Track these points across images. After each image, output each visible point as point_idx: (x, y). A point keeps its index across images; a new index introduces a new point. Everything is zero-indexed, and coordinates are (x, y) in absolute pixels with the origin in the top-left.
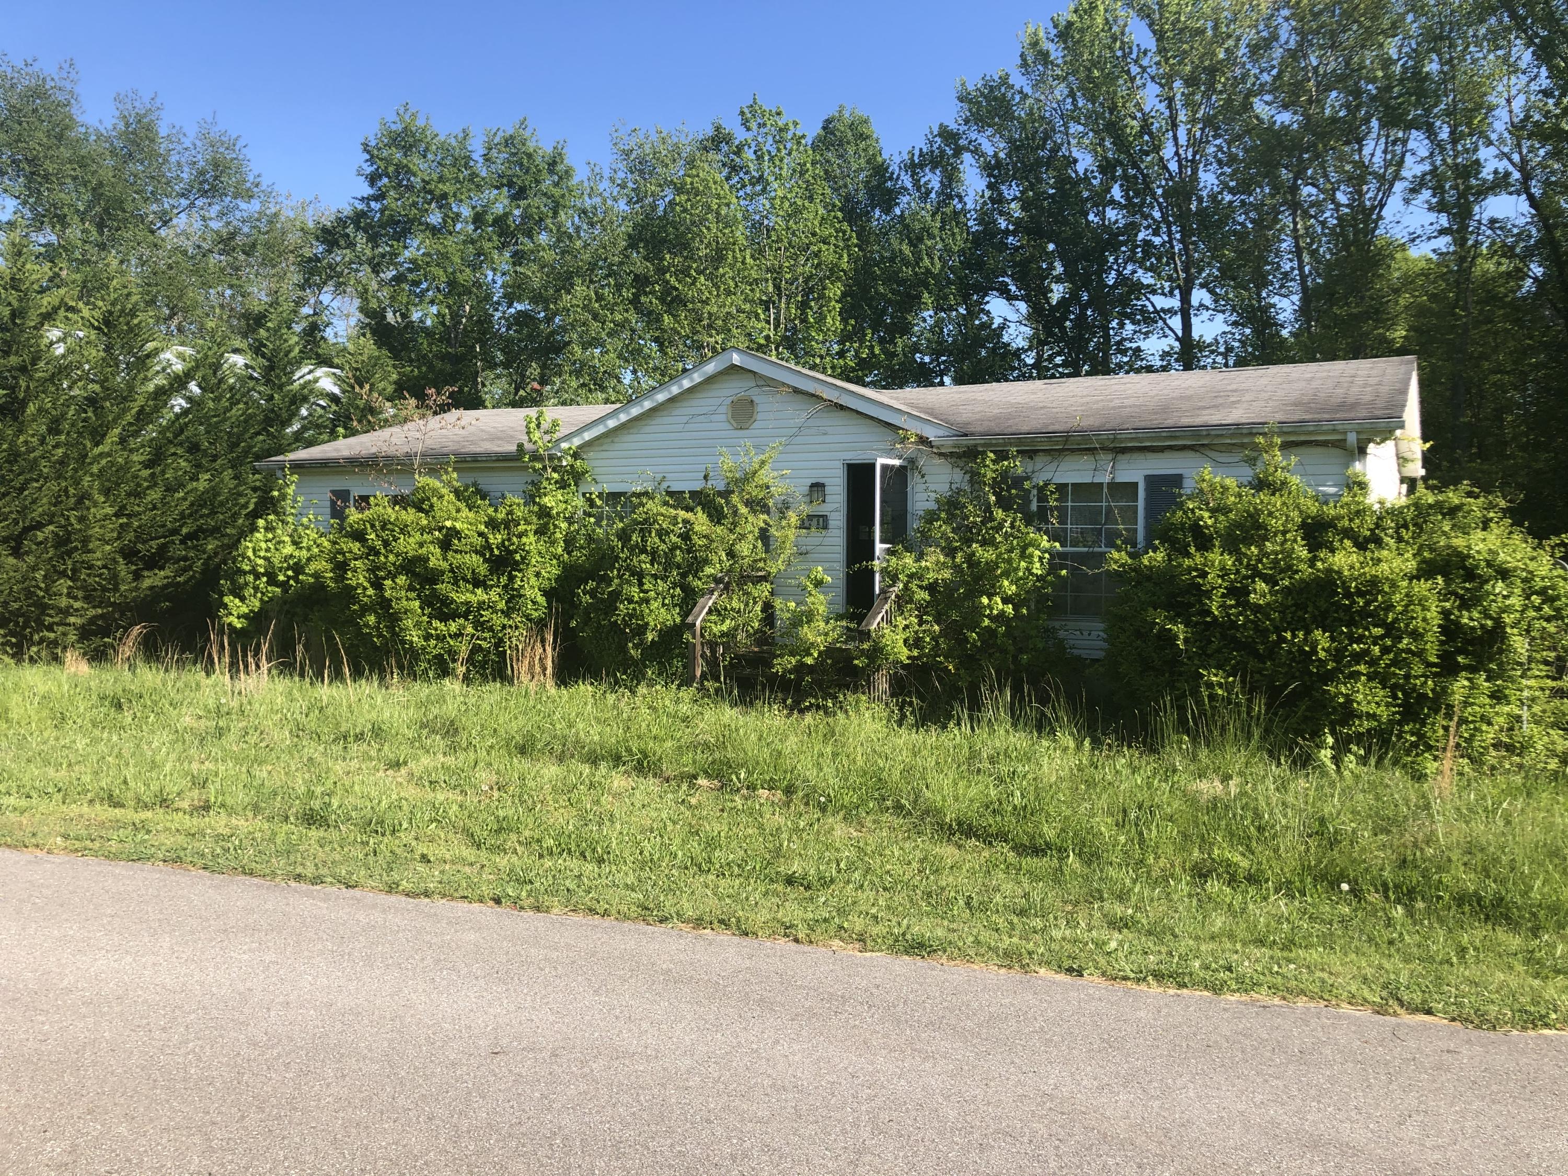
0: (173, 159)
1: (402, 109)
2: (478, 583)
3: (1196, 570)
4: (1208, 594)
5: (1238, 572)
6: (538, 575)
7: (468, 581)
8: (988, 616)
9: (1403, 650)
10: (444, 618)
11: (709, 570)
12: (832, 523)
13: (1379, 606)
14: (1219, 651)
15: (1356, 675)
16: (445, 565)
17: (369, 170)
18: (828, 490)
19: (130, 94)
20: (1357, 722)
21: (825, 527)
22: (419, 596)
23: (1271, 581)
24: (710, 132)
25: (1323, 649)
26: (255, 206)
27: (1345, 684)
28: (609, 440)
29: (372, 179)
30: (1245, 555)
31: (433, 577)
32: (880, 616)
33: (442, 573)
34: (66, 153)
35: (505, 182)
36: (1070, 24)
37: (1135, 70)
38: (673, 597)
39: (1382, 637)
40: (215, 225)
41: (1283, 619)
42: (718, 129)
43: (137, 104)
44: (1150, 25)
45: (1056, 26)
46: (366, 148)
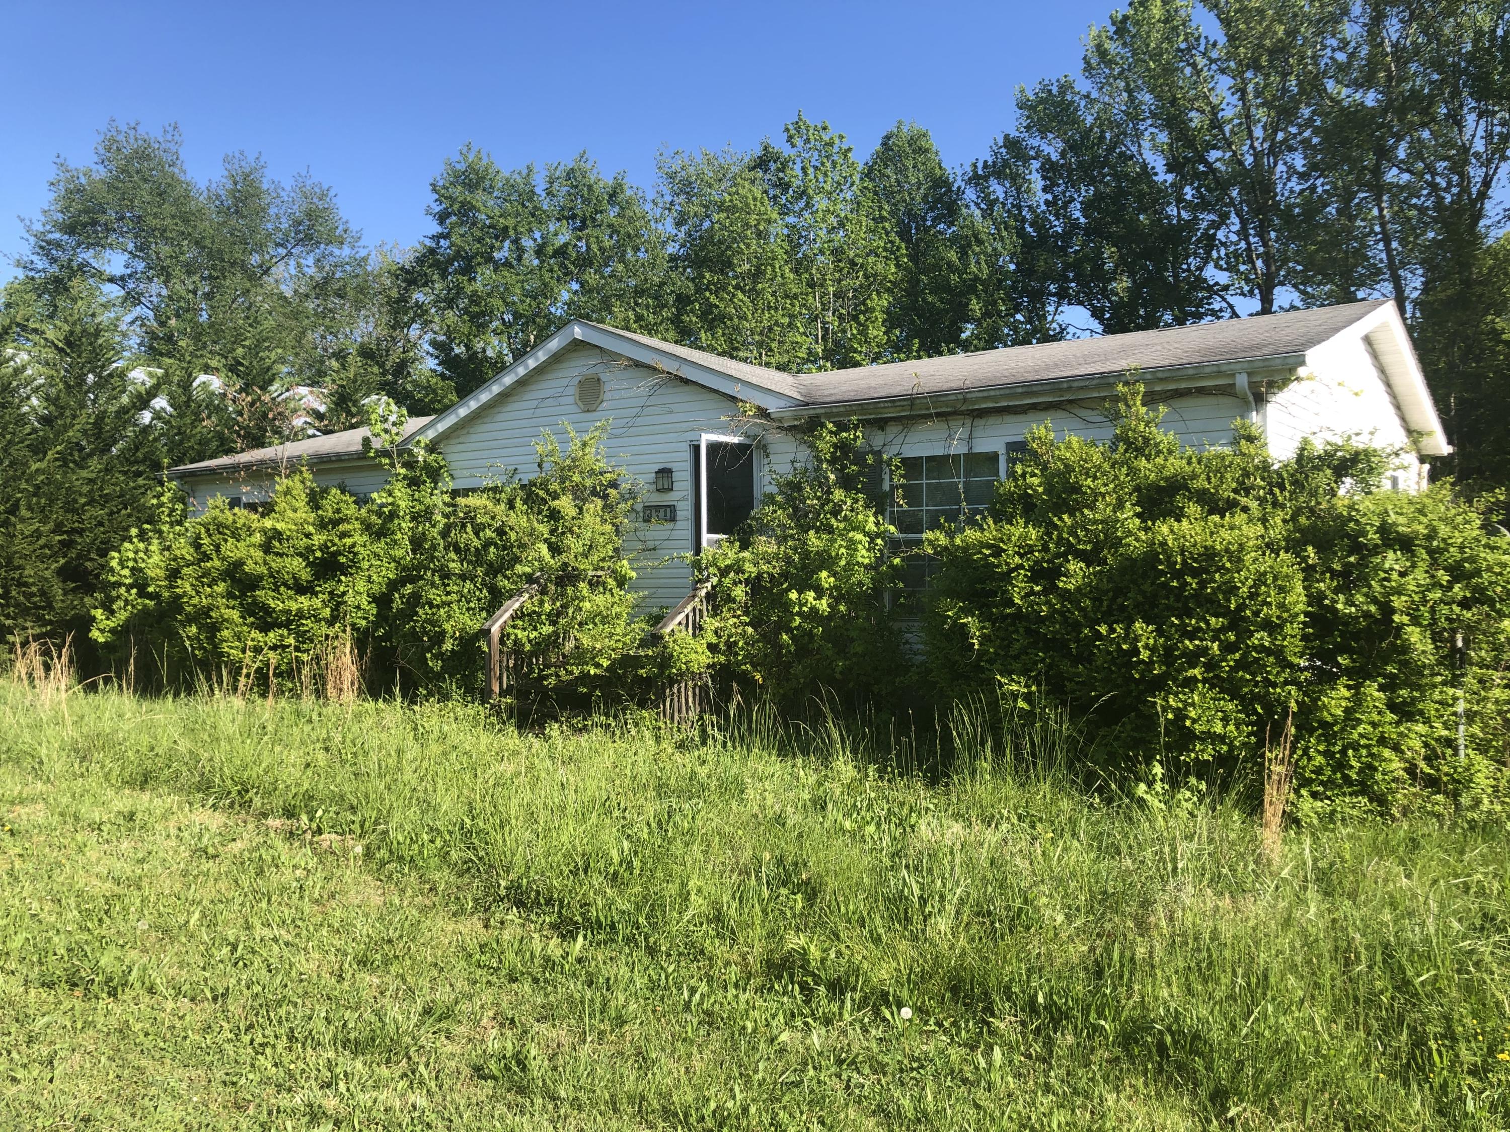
0: (273, 211)
1: (465, 149)
2: (302, 589)
3: (989, 546)
4: (1006, 577)
5: (1045, 549)
6: (369, 580)
7: (289, 588)
8: (798, 614)
9: (1255, 648)
10: (265, 628)
11: (519, 569)
12: (680, 514)
13: (1219, 587)
14: (1024, 651)
15: (1191, 683)
16: (263, 570)
17: (437, 208)
18: (676, 476)
19: (237, 155)
20: (1198, 747)
21: (673, 519)
22: (241, 604)
23: (1087, 558)
24: (759, 152)
25: (1146, 647)
26: (346, 251)
27: (1176, 694)
28: (465, 431)
29: (442, 218)
30: (1056, 527)
31: (251, 583)
32: (682, 616)
33: (261, 578)
34: (168, 209)
35: (567, 215)
36: (1126, 18)
37: (1201, 62)
38: (479, 600)
39: (1223, 629)
40: (311, 271)
41: (1096, 609)
42: (766, 148)
43: (243, 164)
44: (1218, 16)
45: (1114, 24)
46: (434, 188)
